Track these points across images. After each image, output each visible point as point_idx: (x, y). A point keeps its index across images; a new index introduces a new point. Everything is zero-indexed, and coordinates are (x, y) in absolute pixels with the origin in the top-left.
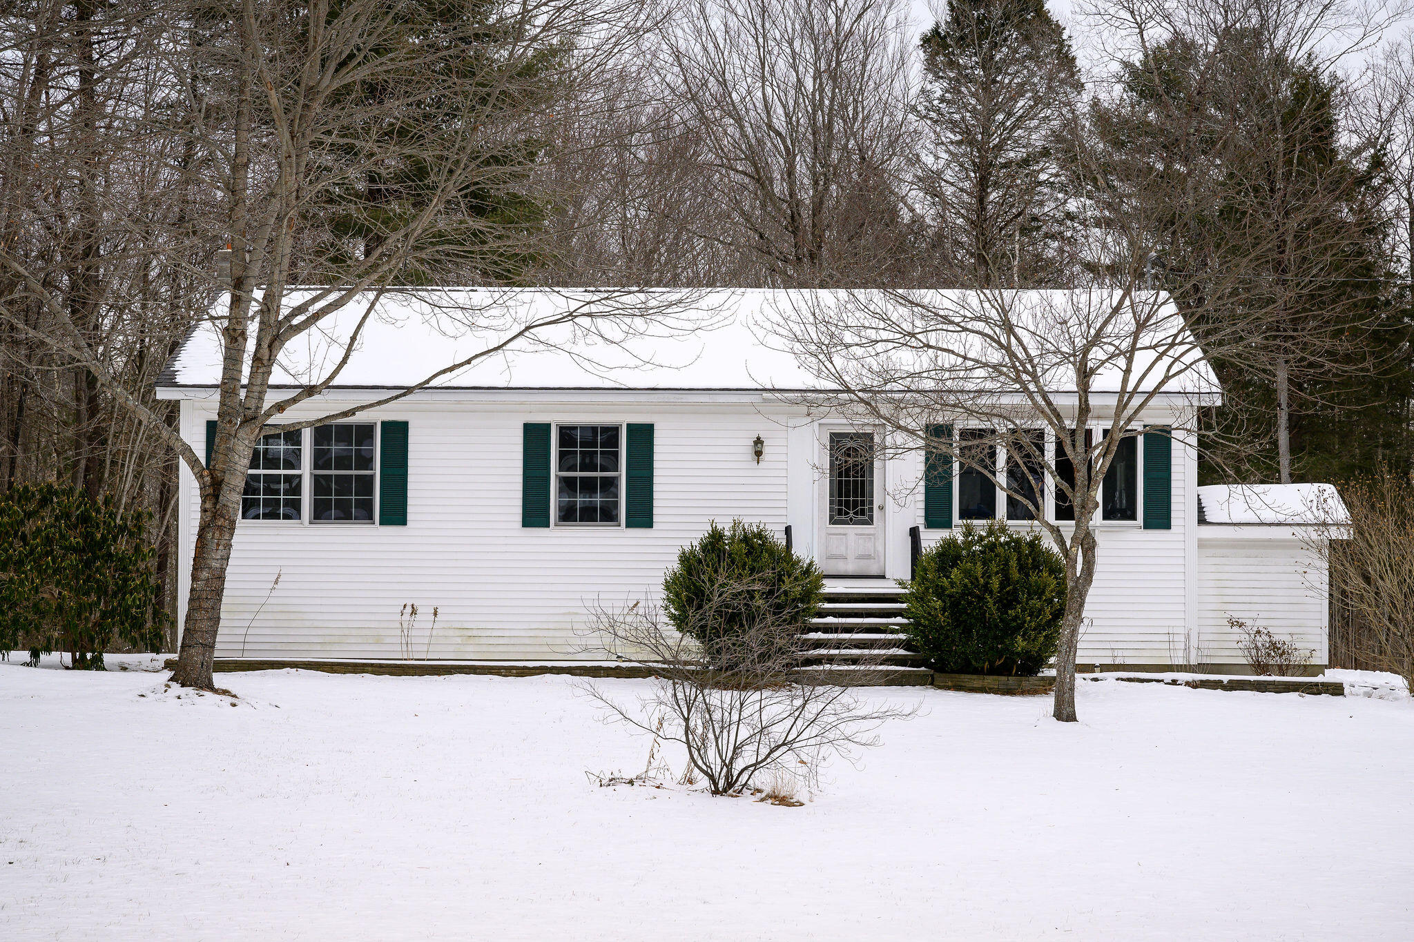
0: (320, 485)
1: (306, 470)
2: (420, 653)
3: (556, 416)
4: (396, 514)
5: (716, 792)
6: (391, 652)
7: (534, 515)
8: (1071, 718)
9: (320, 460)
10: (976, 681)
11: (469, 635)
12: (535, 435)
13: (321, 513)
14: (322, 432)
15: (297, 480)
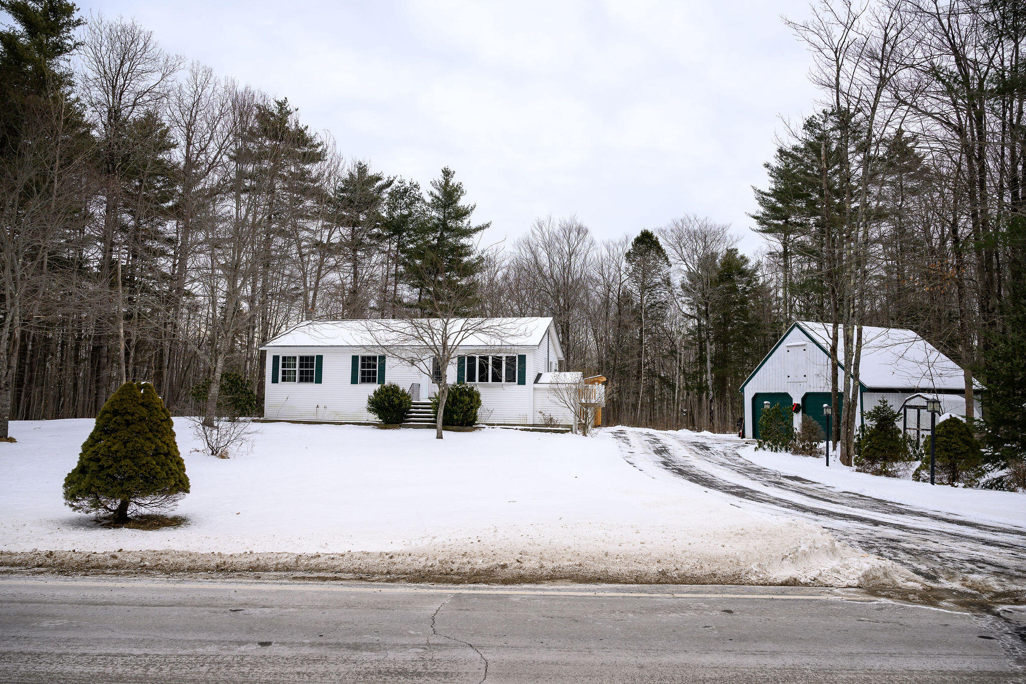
0: (301, 372)
1: (297, 369)
2: (320, 419)
3: (361, 353)
4: (319, 381)
5: (213, 454)
6: (313, 418)
7: (354, 381)
8: (441, 438)
9: (301, 366)
10: (451, 427)
11: (337, 414)
12: (355, 359)
13: (301, 380)
14: (302, 358)
15: (295, 371)
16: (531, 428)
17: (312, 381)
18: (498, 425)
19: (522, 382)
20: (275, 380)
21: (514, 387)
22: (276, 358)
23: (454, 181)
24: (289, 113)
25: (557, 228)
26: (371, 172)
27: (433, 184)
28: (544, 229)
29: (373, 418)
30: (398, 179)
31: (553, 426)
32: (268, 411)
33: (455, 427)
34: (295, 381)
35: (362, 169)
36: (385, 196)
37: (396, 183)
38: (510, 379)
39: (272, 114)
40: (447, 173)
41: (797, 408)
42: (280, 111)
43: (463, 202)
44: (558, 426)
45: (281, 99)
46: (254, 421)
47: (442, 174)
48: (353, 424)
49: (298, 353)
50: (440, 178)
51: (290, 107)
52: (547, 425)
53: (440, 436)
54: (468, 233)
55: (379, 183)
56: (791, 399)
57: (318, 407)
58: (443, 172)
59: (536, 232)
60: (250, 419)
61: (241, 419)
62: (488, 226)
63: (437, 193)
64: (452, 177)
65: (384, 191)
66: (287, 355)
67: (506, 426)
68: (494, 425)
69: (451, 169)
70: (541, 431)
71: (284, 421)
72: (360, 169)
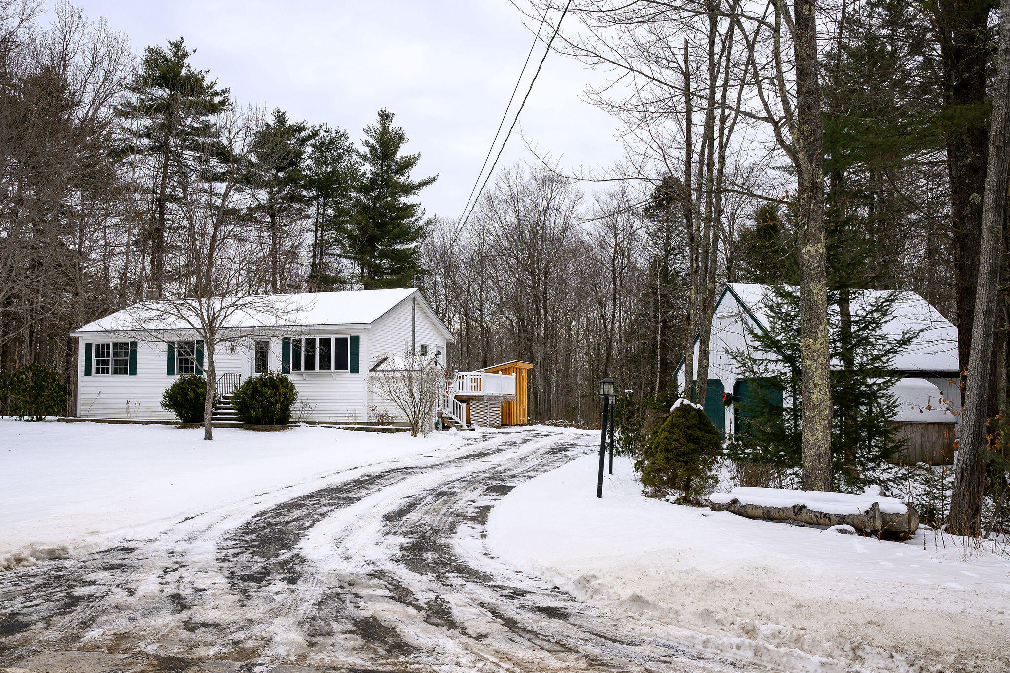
0: (115, 363)
1: (110, 359)
2: (132, 417)
3: (178, 338)
4: (133, 372)
7: (170, 371)
8: (210, 438)
9: (115, 355)
11: (152, 411)
12: (171, 345)
13: (116, 372)
14: (116, 345)
15: (108, 361)
16: (356, 426)
17: (126, 372)
18: (320, 423)
19: (355, 369)
20: (88, 373)
21: (345, 376)
22: (89, 346)
23: (393, 126)
24: (185, 55)
25: (527, 178)
26: (290, 122)
27: (367, 131)
28: (511, 182)
29: (172, 415)
30: (324, 127)
31: (388, 424)
32: (82, 409)
33: (260, 426)
34: (108, 372)
35: (281, 119)
36: (309, 150)
37: (322, 133)
38: (341, 365)
39: (166, 59)
40: (385, 117)
41: (728, 400)
42: (175, 54)
43: (403, 152)
44: (392, 424)
45: (176, 39)
46: (58, 420)
47: (378, 118)
48: (161, 423)
49: (110, 340)
50: (375, 122)
51: (188, 46)
52: (377, 423)
53: (208, 437)
54: (409, 189)
55: (304, 133)
56: (723, 387)
57: (128, 403)
58: (379, 115)
59: (502, 185)
60: (56, 418)
61: (48, 417)
62: (434, 180)
63: (373, 142)
64: (391, 121)
65: (309, 143)
66: (101, 342)
67: (328, 424)
68: (315, 423)
69: (390, 111)
70: (367, 430)
71: (89, 420)
72: (278, 117)
